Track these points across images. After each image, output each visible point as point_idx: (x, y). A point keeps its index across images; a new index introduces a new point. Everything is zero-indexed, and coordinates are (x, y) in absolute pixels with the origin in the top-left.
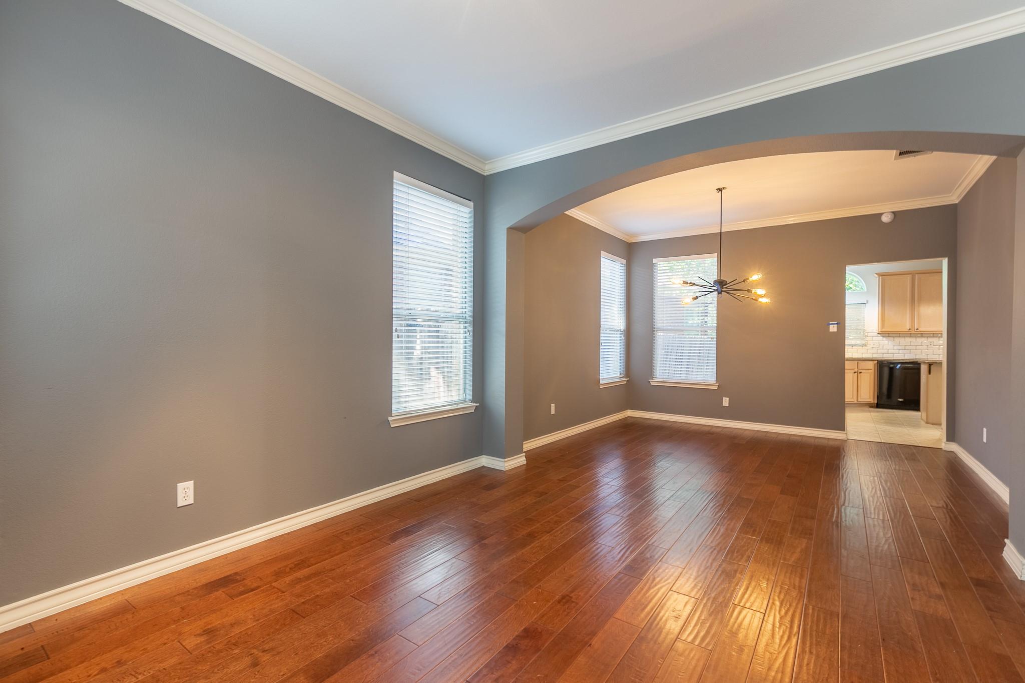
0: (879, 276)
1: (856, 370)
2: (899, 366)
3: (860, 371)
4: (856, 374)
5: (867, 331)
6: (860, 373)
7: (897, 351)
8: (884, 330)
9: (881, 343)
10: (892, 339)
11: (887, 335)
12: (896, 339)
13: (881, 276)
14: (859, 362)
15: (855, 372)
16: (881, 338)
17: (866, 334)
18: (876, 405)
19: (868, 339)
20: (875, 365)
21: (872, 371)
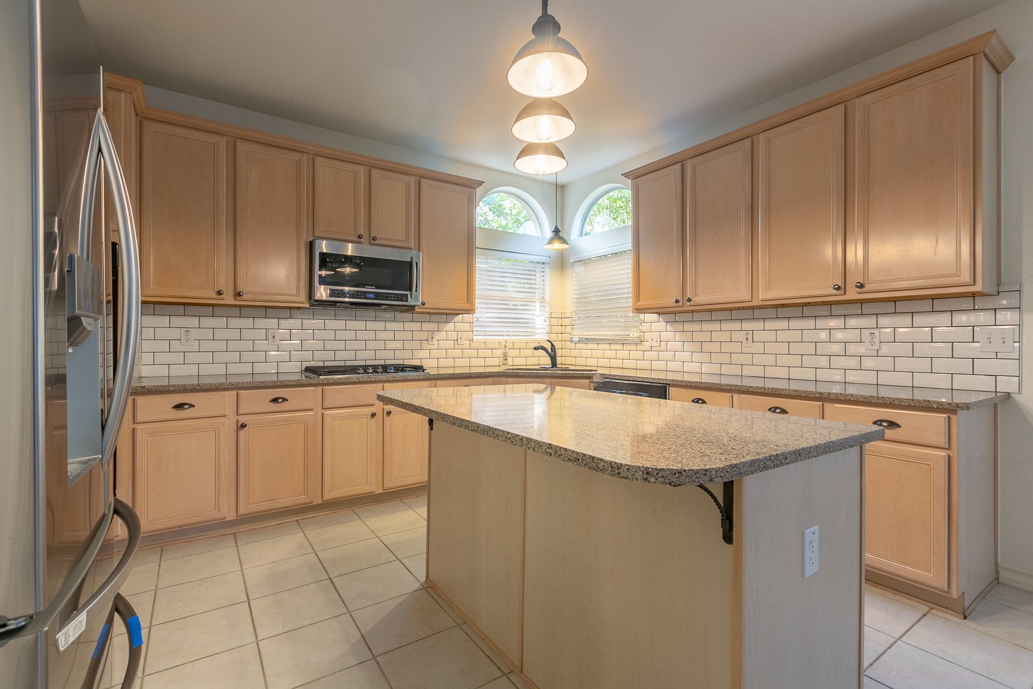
7: (687, 356)
9: (664, 335)
16: (663, 325)
19: (644, 327)
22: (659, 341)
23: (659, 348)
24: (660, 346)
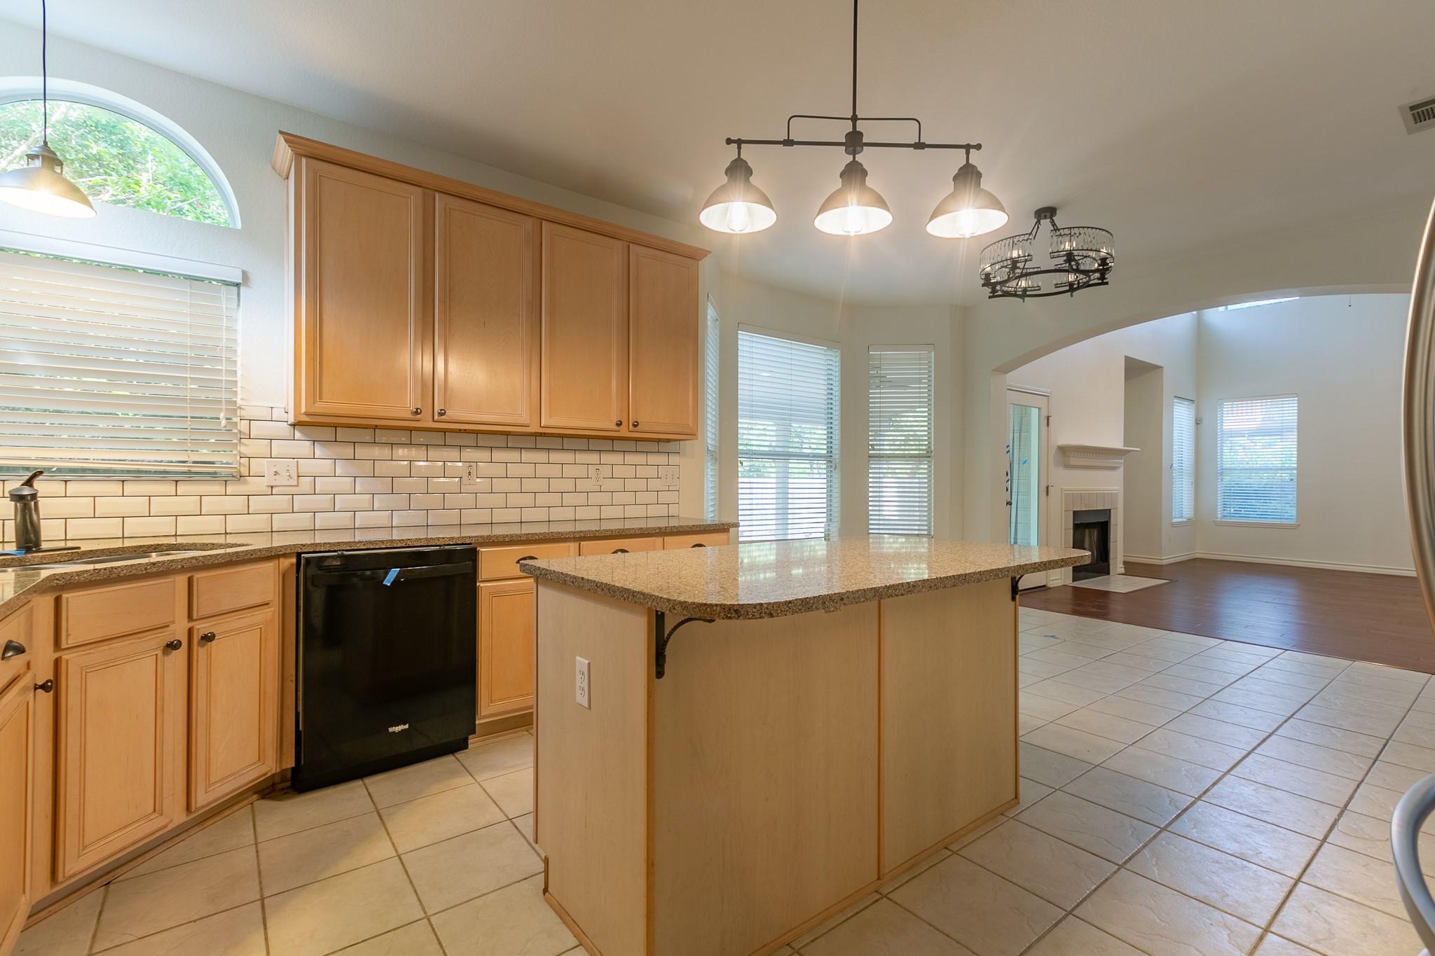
0: (298, 155)
1: (179, 630)
2: (394, 573)
3: (202, 628)
4: (181, 654)
5: (245, 413)
6: (208, 638)
7: (363, 500)
8: (320, 407)
9: (307, 466)
10: (348, 451)
11: (328, 434)
12: (361, 451)
13: (310, 157)
14: (198, 576)
15: (172, 646)
16: (304, 447)
17: (243, 426)
18: (289, 775)
19: (249, 448)
20: (284, 576)
21: (271, 614)
22: (296, 477)
23: (296, 488)
24: (297, 486)
